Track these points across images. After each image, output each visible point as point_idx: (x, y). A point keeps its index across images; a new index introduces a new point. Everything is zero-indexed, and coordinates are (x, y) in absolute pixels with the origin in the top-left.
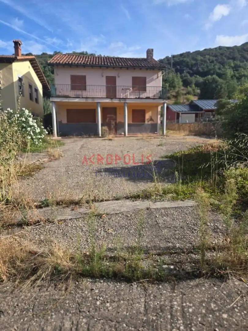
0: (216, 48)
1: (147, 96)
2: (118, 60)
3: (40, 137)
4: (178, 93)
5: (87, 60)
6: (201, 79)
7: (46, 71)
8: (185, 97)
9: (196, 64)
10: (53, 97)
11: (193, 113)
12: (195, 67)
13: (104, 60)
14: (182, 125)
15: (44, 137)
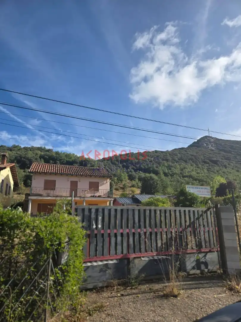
0: (153, 152)
1: (99, 195)
4: (124, 185)
6: (143, 175)
8: (130, 189)
9: (138, 163)
11: (135, 205)
12: (138, 165)
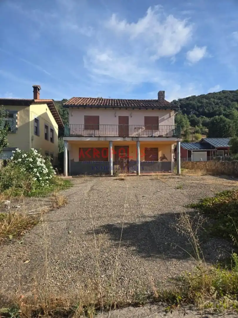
0: (219, 92)
1: (160, 134)
2: (130, 101)
3: (47, 178)
4: (186, 132)
5: (101, 102)
6: (207, 120)
7: (65, 114)
8: (194, 135)
9: (202, 106)
10: (66, 136)
11: (205, 151)
12: (201, 109)
13: (117, 102)
14: (196, 163)
15: (51, 178)
